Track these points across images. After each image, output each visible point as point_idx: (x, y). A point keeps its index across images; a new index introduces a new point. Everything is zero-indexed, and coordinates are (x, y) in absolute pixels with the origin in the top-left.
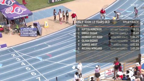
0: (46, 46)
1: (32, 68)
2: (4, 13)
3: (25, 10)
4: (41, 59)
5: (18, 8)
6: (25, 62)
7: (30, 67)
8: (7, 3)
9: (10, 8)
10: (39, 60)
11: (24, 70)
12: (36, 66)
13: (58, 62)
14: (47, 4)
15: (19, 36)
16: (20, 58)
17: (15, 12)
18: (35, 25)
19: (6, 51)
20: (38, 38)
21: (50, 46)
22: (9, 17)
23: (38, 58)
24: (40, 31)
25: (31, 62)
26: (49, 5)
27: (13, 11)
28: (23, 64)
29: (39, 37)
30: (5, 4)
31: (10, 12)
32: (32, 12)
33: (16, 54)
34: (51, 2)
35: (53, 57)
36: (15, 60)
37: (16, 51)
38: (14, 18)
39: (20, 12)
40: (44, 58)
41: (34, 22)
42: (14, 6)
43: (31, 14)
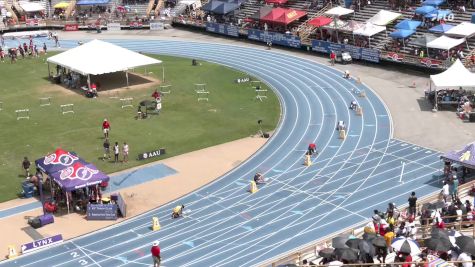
0: (133, 235)
2: (58, 179)
3: (96, 172)
4: (125, 261)
5: (82, 170)
8: (63, 161)
9: (68, 169)
10: (120, 262)
14: (134, 162)
15: (85, 221)
16: (87, 259)
17: (77, 177)
18: (114, 198)
19: (61, 249)
20: (119, 222)
21: (140, 236)
22: (69, 186)
23: (120, 259)
24: (122, 211)
26: (138, 162)
27: (74, 175)
29: (120, 219)
30: (60, 162)
31: (69, 178)
32: (110, 176)
33: (79, 252)
34: (141, 158)
35: (147, 256)
36: (77, 264)
37: (79, 248)
38: (76, 187)
40: (130, 257)
41: (113, 193)
42: (75, 166)
43: (108, 179)
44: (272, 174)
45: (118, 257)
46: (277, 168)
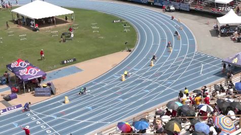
0: (60, 104)
1: (47, 126)
2: (19, 75)
3: (39, 70)
5: (32, 70)
6: (40, 121)
7: (45, 125)
9: (24, 70)
10: (54, 118)
11: (40, 128)
12: (51, 124)
13: (72, 119)
14: (60, 65)
15: (34, 97)
16: (35, 117)
17: (29, 73)
18: (49, 84)
20: (52, 98)
21: (63, 104)
22: (24, 79)
23: (52, 116)
24: (53, 91)
25: (46, 120)
26: (61, 66)
27: (27, 73)
28: (38, 122)
29: (52, 96)
30: (20, 66)
31: (25, 74)
32: (47, 73)
33: (31, 113)
34: (63, 63)
35: (67, 115)
36: (30, 120)
37: (31, 111)
38: (29, 79)
39: (34, 74)
40: (58, 115)
41: (48, 82)
42: (28, 67)
43: (46, 75)
44: (133, 71)
45: (51, 116)
46: (135, 68)
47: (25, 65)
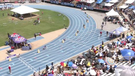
0: (34, 54)
2: (15, 40)
3: (24, 38)
4: (32, 60)
6: (25, 62)
7: (27, 64)
8: (15, 36)
9: (17, 38)
10: (31, 60)
11: (25, 65)
12: (30, 63)
13: (40, 61)
16: (23, 60)
18: (29, 45)
21: (35, 54)
22: (17, 42)
24: (31, 48)
25: (27, 61)
28: (24, 63)
29: (30, 50)
30: (15, 37)
32: (27, 39)
33: (20, 58)
35: (37, 59)
36: (20, 61)
37: (20, 57)
40: (33, 59)
42: (19, 37)
44: (68, 38)
45: (30, 59)
46: (69, 36)
47: (17, 36)
